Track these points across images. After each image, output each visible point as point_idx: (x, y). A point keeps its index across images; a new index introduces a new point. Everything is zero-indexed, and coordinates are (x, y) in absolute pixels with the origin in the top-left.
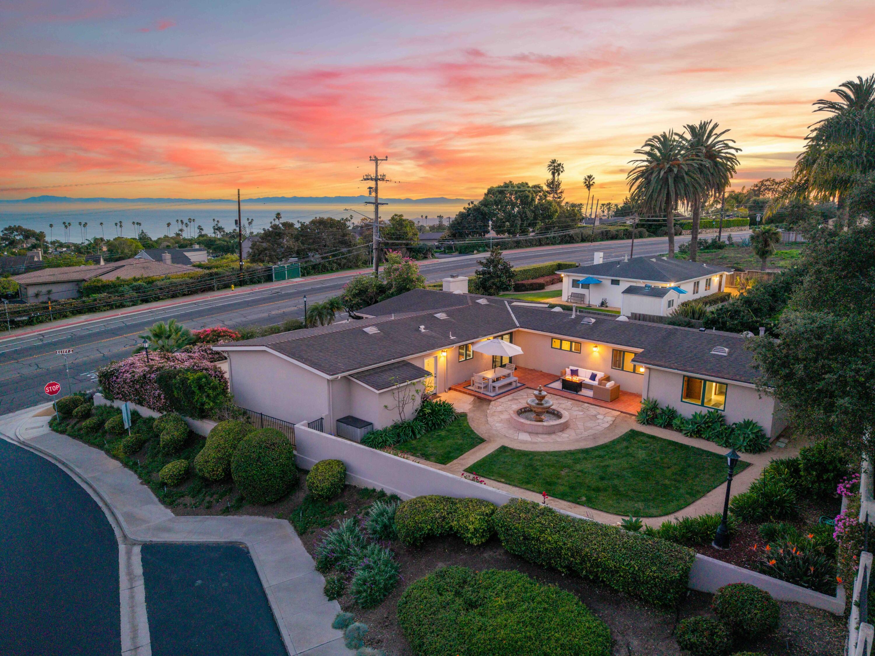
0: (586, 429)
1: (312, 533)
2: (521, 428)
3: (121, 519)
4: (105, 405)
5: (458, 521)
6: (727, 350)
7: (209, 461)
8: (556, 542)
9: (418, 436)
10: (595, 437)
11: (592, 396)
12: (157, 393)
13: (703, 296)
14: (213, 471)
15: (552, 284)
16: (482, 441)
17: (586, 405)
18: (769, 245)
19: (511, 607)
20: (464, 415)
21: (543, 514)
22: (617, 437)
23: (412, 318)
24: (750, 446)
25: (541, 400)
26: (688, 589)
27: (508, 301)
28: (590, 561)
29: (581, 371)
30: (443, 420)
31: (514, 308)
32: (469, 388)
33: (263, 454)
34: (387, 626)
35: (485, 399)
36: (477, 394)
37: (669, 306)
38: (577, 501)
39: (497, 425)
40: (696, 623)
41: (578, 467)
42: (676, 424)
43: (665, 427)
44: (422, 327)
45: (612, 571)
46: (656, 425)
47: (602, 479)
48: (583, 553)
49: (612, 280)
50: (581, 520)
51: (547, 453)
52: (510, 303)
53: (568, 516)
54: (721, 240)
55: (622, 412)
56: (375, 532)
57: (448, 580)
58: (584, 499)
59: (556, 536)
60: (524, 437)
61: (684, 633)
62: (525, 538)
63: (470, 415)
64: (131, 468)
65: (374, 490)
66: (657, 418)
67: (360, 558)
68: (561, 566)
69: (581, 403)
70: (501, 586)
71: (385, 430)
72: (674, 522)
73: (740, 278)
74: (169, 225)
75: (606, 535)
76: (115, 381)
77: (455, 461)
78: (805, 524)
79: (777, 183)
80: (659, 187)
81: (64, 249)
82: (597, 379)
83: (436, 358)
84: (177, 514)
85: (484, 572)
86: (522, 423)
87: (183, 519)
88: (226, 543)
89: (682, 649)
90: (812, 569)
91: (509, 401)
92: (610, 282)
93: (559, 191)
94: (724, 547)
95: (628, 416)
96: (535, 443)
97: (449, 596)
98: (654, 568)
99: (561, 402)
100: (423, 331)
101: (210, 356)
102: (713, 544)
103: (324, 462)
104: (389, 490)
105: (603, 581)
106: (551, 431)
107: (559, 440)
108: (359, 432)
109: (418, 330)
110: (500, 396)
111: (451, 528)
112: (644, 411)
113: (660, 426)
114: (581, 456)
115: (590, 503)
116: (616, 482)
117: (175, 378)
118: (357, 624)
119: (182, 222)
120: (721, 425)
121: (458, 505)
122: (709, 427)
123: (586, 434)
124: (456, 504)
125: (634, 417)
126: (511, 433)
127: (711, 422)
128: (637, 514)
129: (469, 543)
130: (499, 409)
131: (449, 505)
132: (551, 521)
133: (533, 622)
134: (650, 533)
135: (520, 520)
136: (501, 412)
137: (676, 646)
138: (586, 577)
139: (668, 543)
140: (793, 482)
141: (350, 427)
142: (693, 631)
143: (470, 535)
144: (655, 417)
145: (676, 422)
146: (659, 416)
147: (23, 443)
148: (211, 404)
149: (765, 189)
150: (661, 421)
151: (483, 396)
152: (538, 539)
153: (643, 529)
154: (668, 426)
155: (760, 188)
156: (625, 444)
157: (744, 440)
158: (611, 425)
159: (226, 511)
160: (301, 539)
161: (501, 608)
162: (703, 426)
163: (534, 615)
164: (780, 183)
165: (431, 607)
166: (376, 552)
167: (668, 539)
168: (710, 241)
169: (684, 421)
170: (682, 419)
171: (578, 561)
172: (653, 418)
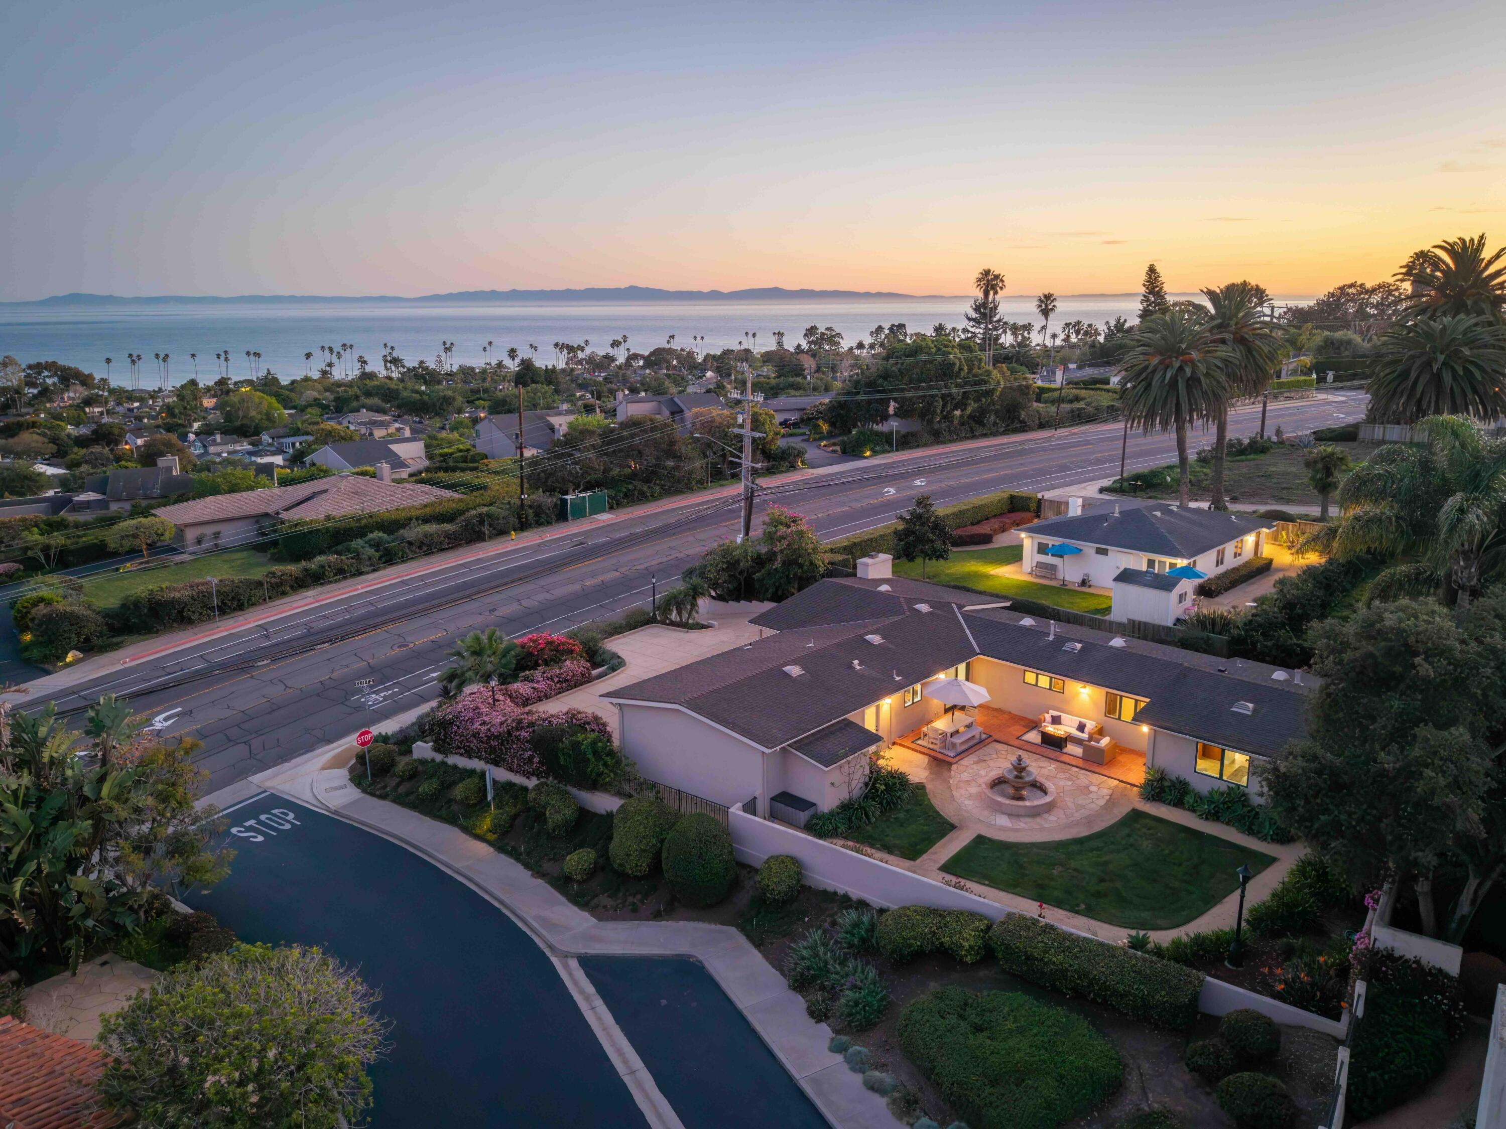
0: (1078, 808)
1: (772, 944)
2: (998, 809)
3: (535, 924)
4: (433, 760)
5: (951, 937)
6: (1251, 705)
7: (630, 855)
8: (1061, 964)
9: (873, 820)
10: (1089, 821)
11: (1081, 755)
12: (527, 754)
13: (1230, 568)
14: (637, 866)
15: (1003, 531)
16: (953, 827)
17: (1075, 769)
18: (1332, 474)
19: (1021, 1031)
20: (921, 787)
21: (1044, 931)
22: (1117, 819)
23: (838, 644)
24: (1277, 834)
25: (1021, 772)
26: (1198, 1013)
27: (957, 605)
28: (1098, 985)
29: (1065, 717)
30: (899, 797)
31: (967, 617)
32: (919, 742)
33: (705, 850)
34: (888, 1050)
35: (944, 761)
36: (933, 754)
37: (1180, 602)
38: (1074, 910)
39: (966, 802)
40: (1204, 1046)
41: (1073, 864)
42: (1188, 802)
43: (1175, 805)
44: (856, 662)
45: (1121, 995)
46: (1164, 802)
47: (1102, 880)
48: (1091, 976)
49: (1097, 548)
50: (1085, 938)
51: (1033, 845)
52: (960, 607)
53: (1071, 934)
54: (1265, 438)
55: (1120, 781)
56: (851, 946)
57: (947, 1002)
58: (1083, 906)
59: (1061, 957)
60: (1003, 821)
61: (1193, 1057)
62: (1027, 958)
63: (929, 787)
64: (509, 854)
65: (835, 893)
66: (1165, 792)
67: (842, 977)
68: (1066, 988)
69: (1069, 767)
70: (1007, 1009)
71: (832, 813)
72: (1185, 939)
73: (1287, 534)
74: (308, 356)
75: (1114, 956)
76: (456, 732)
77: (925, 856)
78: (1330, 938)
79: (1367, 292)
80: (1164, 394)
81: (136, 404)
82: (1086, 730)
83: (878, 708)
84: (600, 919)
85: (985, 993)
86: (999, 802)
87: (611, 925)
88: (673, 955)
89: (1191, 1071)
90: (1318, 994)
91: (975, 763)
92: (1094, 551)
93: (995, 319)
94: (1237, 967)
95: (1128, 786)
96: (1017, 830)
97: (953, 1019)
98: (1163, 993)
99: (1042, 764)
100: (858, 668)
101: (558, 685)
102: (1226, 963)
103: (775, 858)
104: (855, 893)
105: (1111, 1005)
106: (1035, 813)
107: (1046, 826)
108: (803, 816)
109: (850, 667)
110: (962, 755)
111: (942, 943)
112: (1148, 783)
113: (1169, 804)
114: (1075, 848)
115: (1090, 912)
116: (1119, 885)
117: (561, 740)
118: (855, 1047)
119: (331, 350)
120: (1244, 806)
121: (948, 919)
122: (1228, 808)
123: (1078, 816)
124: (945, 917)
125: (1135, 789)
126: (985, 815)
127: (1229, 802)
128: (1143, 926)
129: (961, 960)
130: (965, 776)
131: (938, 919)
132: (1055, 941)
133: (1046, 1045)
134: (1159, 952)
135: (1020, 938)
136: (968, 782)
137: (1186, 1069)
138: (1094, 1001)
139: (1177, 966)
140: (1320, 887)
141: (790, 808)
142: (1200, 1055)
143: (963, 953)
144: (1162, 789)
145: (1189, 799)
146: (1167, 790)
147: (336, 812)
148: (612, 775)
149: (1348, 301)
150: (1170, 797)
151: (940, 756)
152: (1042, 960)
153: (1150, 946)
154: (1178, 803)
155: (1339, 299)
156: (1126, 831)
157: (1270, 828)
158: (1108, 801)
159: (657, 916)
160: (760, 951)
161: (1011, 1031)
162: (1221, 806)
163: (1046, 1039)
164: (1373, 291)
165: (936, 1030)
166: (859, 969)
167: (1177, 960)
168: (1246, 441)
169: (1199, 798)
170: (1195, 795)
171: (1085, 984)
172: (1159, 793)
